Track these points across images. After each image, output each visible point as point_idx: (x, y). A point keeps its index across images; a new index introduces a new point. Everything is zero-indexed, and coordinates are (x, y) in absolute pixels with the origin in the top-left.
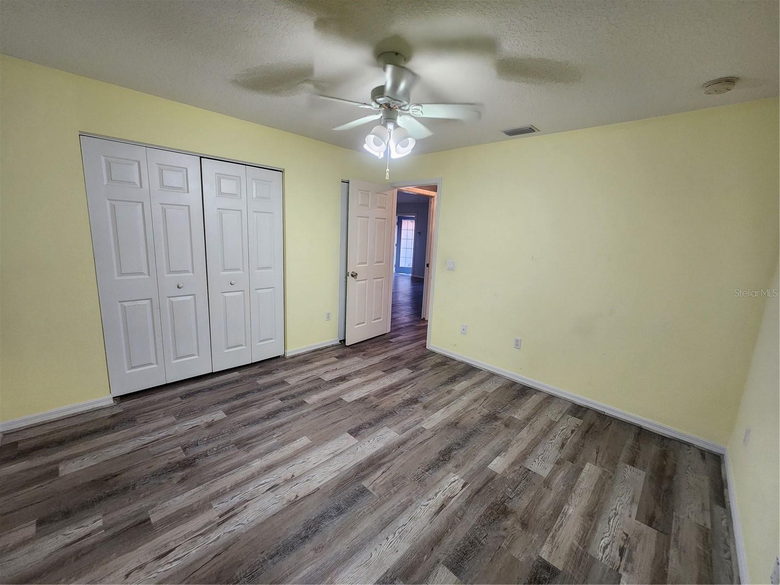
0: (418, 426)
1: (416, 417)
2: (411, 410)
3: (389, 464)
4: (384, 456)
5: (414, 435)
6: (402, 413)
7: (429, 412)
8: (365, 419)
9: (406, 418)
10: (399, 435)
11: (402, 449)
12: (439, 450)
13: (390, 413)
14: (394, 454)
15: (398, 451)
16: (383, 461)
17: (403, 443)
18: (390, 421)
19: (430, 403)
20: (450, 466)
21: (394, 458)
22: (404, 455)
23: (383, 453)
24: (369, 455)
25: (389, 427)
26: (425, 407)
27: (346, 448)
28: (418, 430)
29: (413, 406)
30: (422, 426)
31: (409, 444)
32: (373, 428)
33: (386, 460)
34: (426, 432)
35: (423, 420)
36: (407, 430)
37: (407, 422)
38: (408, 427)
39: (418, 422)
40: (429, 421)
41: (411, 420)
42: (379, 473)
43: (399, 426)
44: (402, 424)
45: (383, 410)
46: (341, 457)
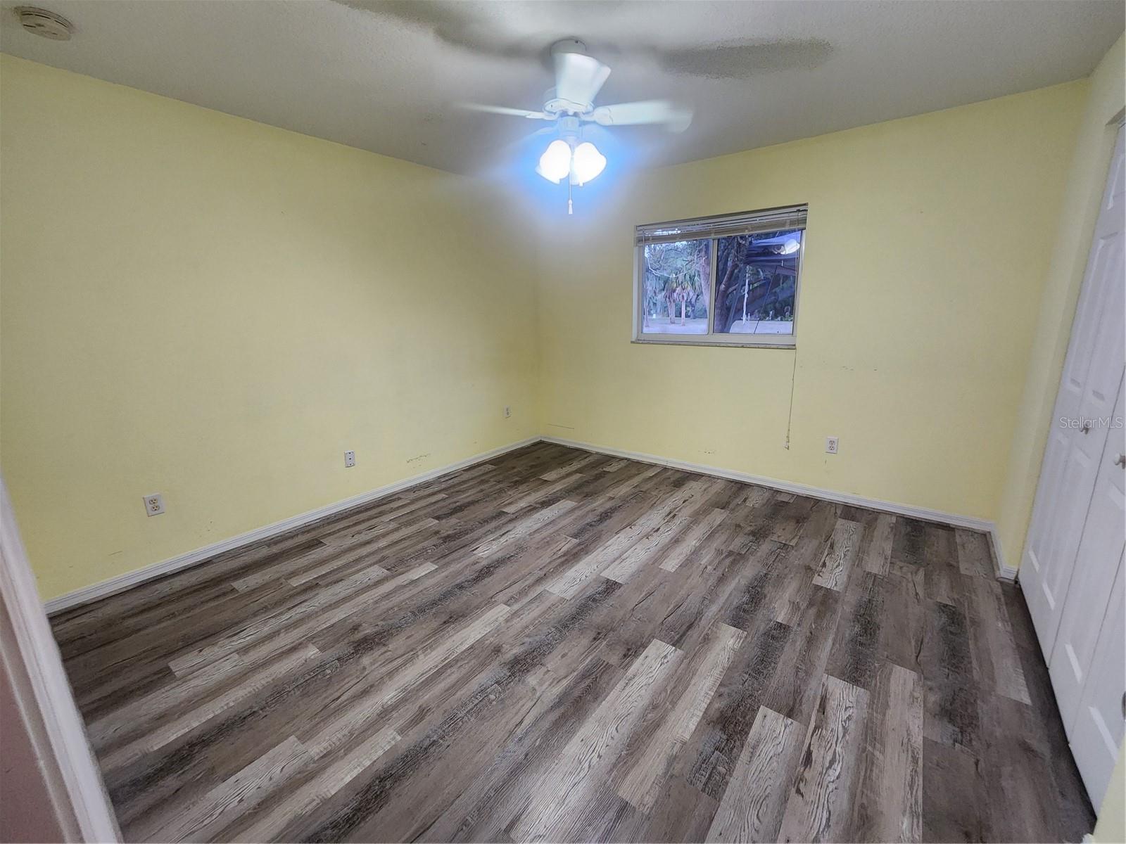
0: (516, 607)
1: (518, 624)
2: (527, 640)
3: (555, 557)
4: (562, 564)
5: (524, 592)
6: (545, 629)
7: (492, 639)
8: (606, 608)
9: (535, 619)
10: (547, 589)
11: (542, 573)
12: (491, 578)
13: (565, 626)
14: (551, 566)
15: (545, 570)
16: (563, 559)
17: (539, 581)
18: (564, 611)
19: (483, 665)
20: (484, 563)
21: (550, 563)
22: (538, 567)
23: (564, 567)
24: (581, 563)
25: (563, 600)
26: (497, 650)
27: (612, 566)
28: (516, 601)
29: (522, 649)
30: (509, 608)
31: (531, 580)
32: (588, 594)
33: (560, 560)
34: (505, 599)
35: (507, 621)
36: (535, 598)
37: (535, 612)
38: (533, 603)
39: (515, 614)
40: (496, 620)
41: (527, 617)
42: (564, 549)
43: (548, 604)
44: (543, 607)
45: (582, 631)
46: (612, 558)
